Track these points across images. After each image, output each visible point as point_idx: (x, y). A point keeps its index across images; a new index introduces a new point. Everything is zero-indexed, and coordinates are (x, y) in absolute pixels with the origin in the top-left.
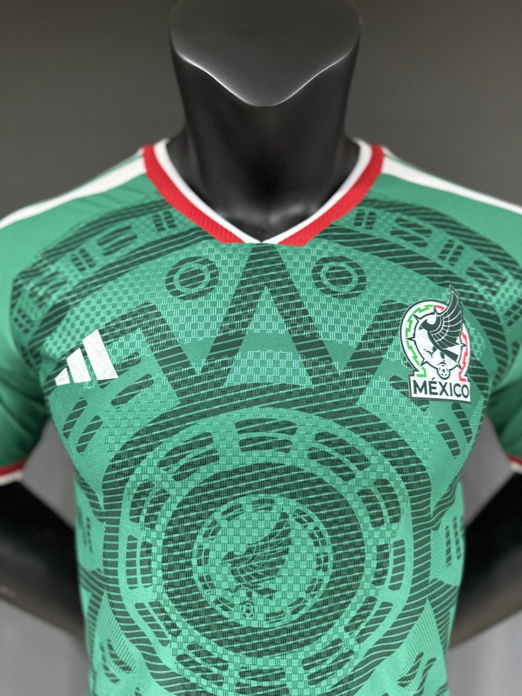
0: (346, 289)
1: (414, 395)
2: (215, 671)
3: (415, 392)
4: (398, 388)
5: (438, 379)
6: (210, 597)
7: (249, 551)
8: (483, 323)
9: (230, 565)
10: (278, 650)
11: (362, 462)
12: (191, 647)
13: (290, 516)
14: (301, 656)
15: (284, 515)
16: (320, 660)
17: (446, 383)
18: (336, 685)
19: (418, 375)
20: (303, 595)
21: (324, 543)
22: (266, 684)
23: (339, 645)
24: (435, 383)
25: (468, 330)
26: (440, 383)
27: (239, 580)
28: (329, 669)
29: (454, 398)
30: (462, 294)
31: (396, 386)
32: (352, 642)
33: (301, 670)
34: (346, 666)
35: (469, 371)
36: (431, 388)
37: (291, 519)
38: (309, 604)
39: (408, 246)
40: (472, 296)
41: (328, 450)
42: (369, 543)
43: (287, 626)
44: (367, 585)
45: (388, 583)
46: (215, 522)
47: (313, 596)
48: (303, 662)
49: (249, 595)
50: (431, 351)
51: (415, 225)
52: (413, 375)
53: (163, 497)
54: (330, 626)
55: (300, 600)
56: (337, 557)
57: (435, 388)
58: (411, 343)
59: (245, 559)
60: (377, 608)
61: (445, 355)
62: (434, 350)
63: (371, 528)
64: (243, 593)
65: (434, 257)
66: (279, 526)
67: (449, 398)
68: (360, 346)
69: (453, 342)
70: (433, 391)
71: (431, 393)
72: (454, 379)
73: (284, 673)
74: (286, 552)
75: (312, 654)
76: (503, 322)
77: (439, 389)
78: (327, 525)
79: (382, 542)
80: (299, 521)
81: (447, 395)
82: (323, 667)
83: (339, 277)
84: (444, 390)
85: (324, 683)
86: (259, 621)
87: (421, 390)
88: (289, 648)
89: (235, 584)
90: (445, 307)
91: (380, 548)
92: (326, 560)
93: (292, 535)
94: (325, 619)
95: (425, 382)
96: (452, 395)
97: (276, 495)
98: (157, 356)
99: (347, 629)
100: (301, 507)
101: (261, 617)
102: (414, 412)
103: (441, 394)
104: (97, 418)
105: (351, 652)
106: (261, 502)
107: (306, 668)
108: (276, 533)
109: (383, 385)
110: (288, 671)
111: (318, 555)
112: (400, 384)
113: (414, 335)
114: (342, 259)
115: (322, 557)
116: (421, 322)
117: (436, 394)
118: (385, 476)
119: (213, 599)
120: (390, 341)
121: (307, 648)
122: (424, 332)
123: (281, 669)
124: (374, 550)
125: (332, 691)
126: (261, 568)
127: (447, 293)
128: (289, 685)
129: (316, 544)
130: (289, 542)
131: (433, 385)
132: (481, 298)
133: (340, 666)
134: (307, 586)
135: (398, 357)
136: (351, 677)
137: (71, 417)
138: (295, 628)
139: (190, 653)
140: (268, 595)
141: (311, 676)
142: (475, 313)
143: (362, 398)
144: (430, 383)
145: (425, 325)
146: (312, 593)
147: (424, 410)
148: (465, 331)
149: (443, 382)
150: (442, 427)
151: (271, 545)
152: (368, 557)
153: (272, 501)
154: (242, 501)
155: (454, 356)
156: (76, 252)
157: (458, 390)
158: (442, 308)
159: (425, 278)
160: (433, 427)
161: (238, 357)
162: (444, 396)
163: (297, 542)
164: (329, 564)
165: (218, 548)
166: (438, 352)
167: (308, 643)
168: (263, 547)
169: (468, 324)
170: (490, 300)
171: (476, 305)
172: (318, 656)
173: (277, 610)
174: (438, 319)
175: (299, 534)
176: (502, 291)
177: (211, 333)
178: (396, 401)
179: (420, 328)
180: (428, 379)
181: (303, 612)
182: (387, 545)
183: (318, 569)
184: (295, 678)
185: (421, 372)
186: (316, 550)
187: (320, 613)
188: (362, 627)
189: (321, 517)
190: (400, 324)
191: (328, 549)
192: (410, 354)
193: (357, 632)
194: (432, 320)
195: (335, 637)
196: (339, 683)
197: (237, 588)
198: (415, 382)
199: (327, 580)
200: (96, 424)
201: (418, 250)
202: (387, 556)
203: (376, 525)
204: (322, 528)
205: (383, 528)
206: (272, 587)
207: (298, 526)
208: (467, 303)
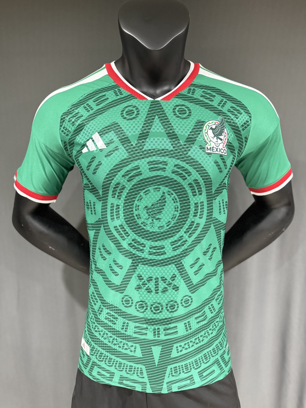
0: (184, 116)
1: (206, 151)
2: (141, 248)
3: (207, 151)
5: (215, 147)
6: (139, 222)
7: (152, 205)
8: (232, 129)
9: (146, 210)
10: (162, 239)
11: (189, 173)
12: (133, 240)
13: (166, 193)
14: (170, 241)
15: (164, 193)
16: (176, 243)
17: (218, 148)
18: (182, 252)
19: (208, 145)
20: (170, 220)
21: (177, 202)
22: (158, 251)
23: (182, 238)
24: (214, 148)
25: (227, 131)
26: (216, 148)
27: (149, 215)
28: (179, 246)
29: (221, 153)
30: (225, 118)
31: (201, 149)
32: (187, 237)
33: (170, 246)
34: (185, 245)
35: (226, 145)
36: (212, 149)
37: (166, 194)
38: (172, 223)
39: (207, 101)
40: (229, 119)
41: (179, 170)
42: (192, 202)
43: (165, 231)
44: (191, 217)
45: (198, 216)
46: (141, 196)
47: (173, 220)
48: (171, 243)
49: (153, 220)
50: (213, 137)
51: (209, 93)
52: (207, 145)
53: (124, 188)
54: (179, 231)
55: (169, 222)
56: (181, 207)
57: (214, 149)
58: (206, 134)
59: (151, 208)
60: (195, 225)
61: (218, 139)
62: (214, 137)
63: (192, 197)
64: (150, 220)
65: (216, 106)
66: (162, 196)
67: (219, 153)
68: (189, 135)
69: (221, 135)
70: (213, 150)
71: (212, 151)
72: (221, 147)
73: (164, 247)
74: (165, 205)
75: (173, 240)
76: (241, 129)
77: (215, 150)
78: (178, 196)
79: (196, 202)
80: (169, 194)
81: (218, 152)
82: (177, 245)
83: (182, 112)
84: (217, 150)
85: (177, 251)
86: (156, 229)
87: (209, 150)
88: (166, 238)
89: (148, 217)
90: (219, 122)
91: (196, 204)
92: (178, 208)
93: (166, 199)
94: (178, 229)
95: (210, 147)
96: (220, 152)
97: (161, 186)
98: (120, 140)
99: (185, 232)
100: (170, 190)
101: (157, 228)
102: (207, 157)
103: (216, 151)
104: (100, 162)
105: (187, 241)
106: (156, 188)
107: (172, 245)
108: (161, 199)
109: (196, 148)
110: (166, 246)
111: (175, 206)
112: (202, 148)
113: (207, 131)
114: (183, 105)
115: (176, 207)
116: (210, 127)
117: (214, 151)
118: (197, 178)
119: (140, 222)
120: (199, 134)
121: (172, 238)
122: (211, 131)
123: (163, 245)
124: (194, 204)
125: (180, 254)
127: (220, 118)
128: (166, 251)
129: (174, 202)
130: (165, 202)
131: (213, 148)
132: (232, 120)
133: (183, 245)
134: (172, 217)
135: (202, 139)
136: (186, 250)
137: (90, 162)
138: (168, 231)
139: (133, 243)
140: (159, 220)
141: (173, 248)
142: (230, 125)
143: (190, 153)
144: (212, 148)
145: (211, 128)
146: (173, 219)
147: (210, 156)
148: (226, 131)
149: (217, 148)
150: (216, 162)
151: (159, 203)
152: (191, 207)
153: (160, 188)
154: (150, 188)
155: (221, 140)
156: (85, 105)
157: (222, 151)
158: (218, 123)
159: (212, 112)
160: (213, 163)
161: (147, 140)
162: (217, 152)
163: (168, 202)
164: (179, 209)
165: (142, 205)
166: (216, 137)
167: (172, 236)
168: (157, 204)
169: (227, 129)
170: (236, 120)
171: (230, 122)
172: (176, 241)
173: (162, 225)
174: (216, 126)
175: (169, 199)
176: (240, 117)
177: (138, 132)
178: (201, 154)
179: (210, 129)
180: (212, 146)
181: (170, 226)
182: (198, 203)
183: (175, 211)
184: (168, 249)
185: (209, 144)
186: (174, 204)
187: (176, 226)
188: (190, 232)
189: (176, 193)
190: (202, 128)
191: (178, 204)
192: (206, 138)
193: (188, 234)
194: (214, 127)
195: (181, 235)
196: (183, 251)
197: (149, 218)
198: (207, 147)
199: (178, 215)
200: (100, 164)
201: (210, 102)
202: (198, 206)
203: (194, 195)
204: (176, 197)
205: (196, 197)
206: (160, 217)
207: (168, 196)
208: (227, 122)
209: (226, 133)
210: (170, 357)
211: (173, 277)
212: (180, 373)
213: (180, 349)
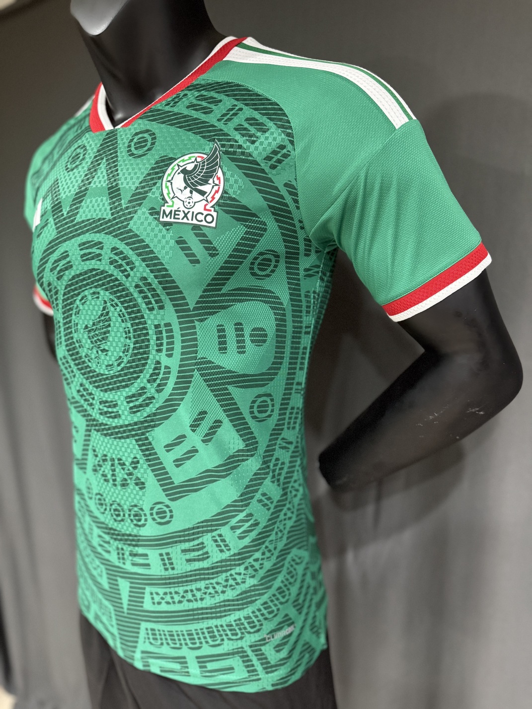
0: (142, 151)
1: (161, 219)
3: (163, 218)
4: (152, 215)
5: (182, 208)
6: (82, 353)
7: (94, 324)
8: (240, 167)
9: (87, 333)
10: (113, 389)
11: (132, 265)
12: (81, 385)
13: (108, 302)
14: (125, 394)
15: (105, 302)
16: (135, 399)
17: (189, 212)
18: (146, 417)
19: (168, 206)
20: (121, 354)
21: (126, 320)
22: (110, 410)
23: (145, 391)
24: (180, 211)
25: (224, 174)
26: (184, 211)
27: (92, 342)
28: (141, 406)
29: (195, 222)
30: (223, 146)
31: (151, 214)
32: (153, 391)
33: (125, 404)
34: (151, 406)
36: (175, 214)
37: (108, 305)
38: (125, 360)
39: (197, 115)
40: (232, 146)
41: (117, 258)
42: (149, 322)
43: (116, 374)
44: (154, 352)
45: (165, 352)
46: (78, 306)
47: (126, 355)
48: (126, 398)
49: (97, 352)
50: (182, 189)
51: (211, 98)
52: (164, 206)
54: (138, 377)
55: (121, 357)
56: (135, 331)
57: (179, 215)
58: (169, 184)
59: (93, 329)
60: (163, 369)
61: (194, 192)
62: (185, 188)
63: (147, 312)
64: (94, 351)
65: (214, 121)
66: (104, 309)
67: (190, 222)
68: (137, 188)
69: (206, 182)
70: (176, 217)
71: (174, 218)
72: (199, 208)
73: (117, 404)
74: (109, 325)
75: (130, 394)
76: (264, 166)
77: (182, 215)
78: (126, 308)
79: (156, 323)
80: (112, 305)
81: (188, 219)
82: (137, 403)
83: (141, 144)
84: (186, 215)
85: (139, 414)
86: (103, 370)
87: (167, 216)
88: (118, 388)
89: (92, 345)
90: (205, 156)
91: (157, 326)
92: (129, 333)
93: (110, 314)
94: (135, 372)
95: (171, 211)
96: (192, 220)
97: (99, 289)
98: (52, 208)
99: (149, 381)
100: (112, 297)
101: (104, 367)
102: (160, 231)
103: (183, 219)
105: (153, 398)
106: (94, 293)
107: (128, 402)
108: (103, 313)
109: (144, 213)
110: (119, 402)
111: (125, 328)
112: (155, 212)
113: (172, 178)
114: (147, 131)
115: (127, 329)
116: (181, 169)
117: (179, 219)
118: (145, 275)
119: (84, 354)
120: (155, 184)
121: (127, 389)
122: (182, 175)
123: (116, 401)
124: (153, 327)
125: (144, 421)
126: (100, 336)
127: (209, 147)
128: (120, 412)
129: (123, 321)
130: (110, 319)
131: (177, 213)
132: (240, 147)
133: (147, 405)
134: (123, 348)
135: (157, 194)
136: (155, 414)
138: (120, 375)
139: (81, 389)
140: (105, 353)
141: (131, 408)
142: (233, 160)
143: (132, 222)
144: (175, 211)
145: (184, 171)
146: (126, 353)
147: (168, 230)
148: (220, 174)
149: (186, 211)
150: (180, 242)
151: (103, 321)
152: (150, 332)
153: (98, 293)
154: (86, 293)
155: (202, 193)
157: (200, 217)
158: (202, 157)
159: (198, 137)
160: (172, 243)
162: (185, 220)
163: (113, 319)
164: (131, 335)
165: (81, 322)
167: (127, 386)
168: (99, 322)
169: (225, 169)
170: (248, 148)
171: (234, 153)
172: (133, 396)
173: (111, 363)
174: (196, 166)
175: (114, 313)
176: (262, 139)
178: (149, 224)
181: (122, 365)
182: (159, 325)
183: (126, 338)
184: (123, 408)
185: (170, 203)
186: (123, 325)
187: (131, 367)
188: (158, 381)
189: (122, 303)
190: (164, 172)
191: (129, 325)
192: (165, 192)
193: (155, 385)
194: (190, 167)
195: (142, 385)
196: (148, 416)
197: (92, 348)
198: (164, 210)
199: (132, 346)
201: (203, 117)
202: (161, 332)
203: (150, 309)
204: (123, 310)
205: (155, 312)
206: (106, 348)
207: (112, 309)
208: (226, 153)
209: (219, 179)
210: (142, 607)
211: (135, 463)
212: (162, 644)
213: (157, 599)
